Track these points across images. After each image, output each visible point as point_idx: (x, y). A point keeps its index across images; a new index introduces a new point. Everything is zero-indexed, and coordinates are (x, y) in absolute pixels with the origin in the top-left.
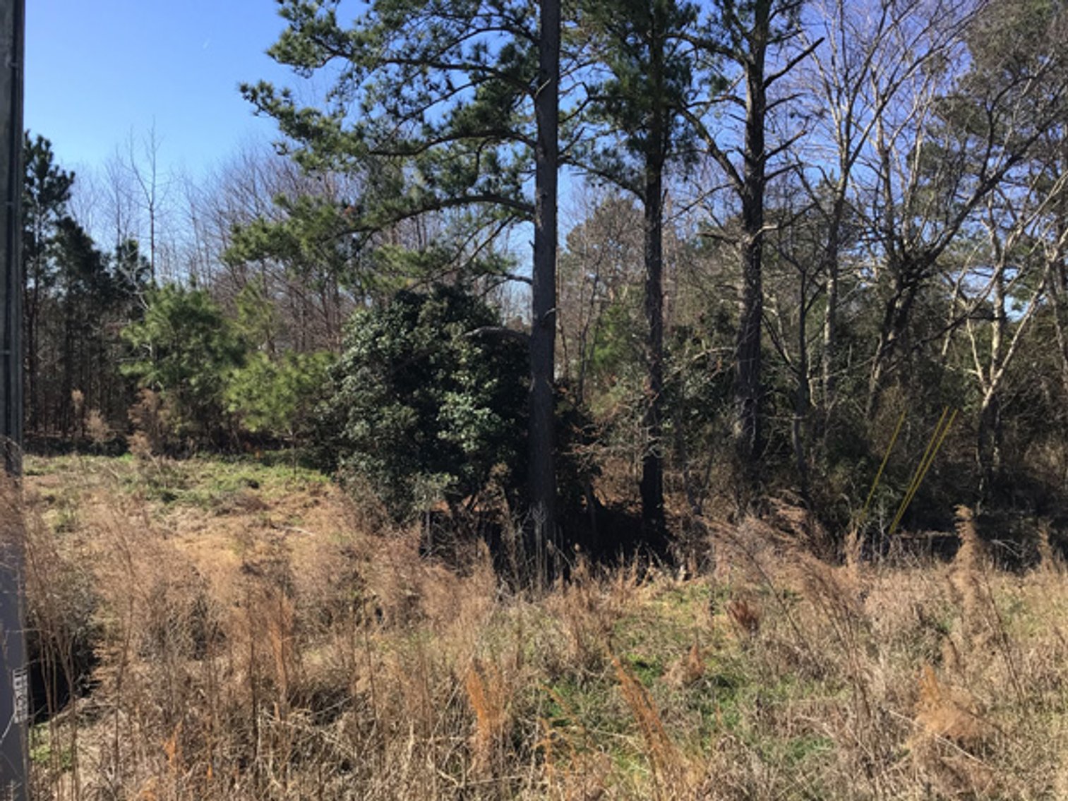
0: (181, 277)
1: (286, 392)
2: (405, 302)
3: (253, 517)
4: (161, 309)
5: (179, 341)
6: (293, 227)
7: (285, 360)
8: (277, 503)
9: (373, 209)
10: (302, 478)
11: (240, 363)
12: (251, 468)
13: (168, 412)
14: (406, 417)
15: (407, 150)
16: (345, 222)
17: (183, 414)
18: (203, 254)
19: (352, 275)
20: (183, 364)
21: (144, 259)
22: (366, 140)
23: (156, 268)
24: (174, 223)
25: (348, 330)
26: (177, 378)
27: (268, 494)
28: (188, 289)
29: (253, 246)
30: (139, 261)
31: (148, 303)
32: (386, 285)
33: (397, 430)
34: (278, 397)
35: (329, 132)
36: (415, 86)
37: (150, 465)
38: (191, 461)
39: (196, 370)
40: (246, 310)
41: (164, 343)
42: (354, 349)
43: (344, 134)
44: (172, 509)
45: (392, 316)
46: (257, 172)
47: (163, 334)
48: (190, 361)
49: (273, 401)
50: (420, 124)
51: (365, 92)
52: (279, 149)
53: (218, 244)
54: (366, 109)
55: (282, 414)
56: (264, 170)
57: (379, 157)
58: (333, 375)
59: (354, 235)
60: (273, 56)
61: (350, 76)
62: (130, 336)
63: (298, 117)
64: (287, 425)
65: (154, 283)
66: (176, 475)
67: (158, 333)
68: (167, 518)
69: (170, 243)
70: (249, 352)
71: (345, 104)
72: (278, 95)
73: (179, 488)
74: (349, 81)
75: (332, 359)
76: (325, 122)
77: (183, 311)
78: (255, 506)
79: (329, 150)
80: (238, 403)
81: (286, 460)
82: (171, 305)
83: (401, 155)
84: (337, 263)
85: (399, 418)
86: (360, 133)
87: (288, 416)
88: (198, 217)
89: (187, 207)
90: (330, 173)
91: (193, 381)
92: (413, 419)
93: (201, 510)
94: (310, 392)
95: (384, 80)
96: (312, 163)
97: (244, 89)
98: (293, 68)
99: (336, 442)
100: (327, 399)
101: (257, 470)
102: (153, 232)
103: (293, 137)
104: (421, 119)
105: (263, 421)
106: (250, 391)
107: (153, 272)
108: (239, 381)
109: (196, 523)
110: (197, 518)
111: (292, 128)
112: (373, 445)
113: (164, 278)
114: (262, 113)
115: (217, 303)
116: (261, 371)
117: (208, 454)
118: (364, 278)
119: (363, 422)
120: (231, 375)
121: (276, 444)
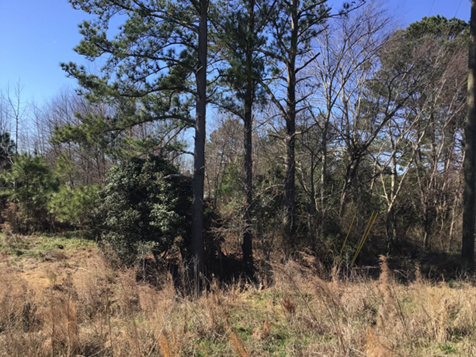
0: (30, 150)
1: (78, 203)
2: (135, 162)
3: (60, 263)
4: (20, 165)
5: (28, 180)
6: (84, 128)
7: (78, 189)
8: (72, 256)
9: (122, 120)
10: (84, 244)
11: (56, 190)
12: (60, 239)
13: (21, 213)
14: (135, 215)
15: (138, 95)
16: (108, 126)
17: (28, 214)
18: (41, 140)
19: (111, 150)
20: (29, 190)
21: (12, 141)
22: (119, 89)
23: (18, 146)
24: (28, 125)
25: (108, 175)
26: (26, 197)
27: (68, 252)
28: (33, 156)
29: (64, 136)
30: (10, 142)
31: (13, 162)
32: (127, 155)
33: (131, 221)
34: (74, 206)
35: (102, 85)
36: (142, 66)
37: (11, 237)
38: (31, 236)
39: (35, 193)
40: (61, 166)
41: (21, 180)
42: (111, 184)
43: (109, 87)
44: (21, 259)
45: (129, 169)
46: (68, 103)
47: (20, 176)
48: (33, 189)
49: (71, 208)
50: (144, 83)
51: (119, 68)
52: (78, 92)
53: (48, 136)
54: (119, 76)
55: (75, 214)
56: (71, 102)
57: (125, 97)
58: (100, 196)
59: (113, 132)
60: (76, 51)
61: (112, 61)
62: (4, 177)
63: (87, 78)
64: (78, 219)
65: (17, 153)
66: (24, 243)
67: (18, 176)
68: (18, 263)
69: (26, 134)
70: (61, 185)
71: (109, 73)
72: (78, 69)
73: (25, 249)
74: (111, 63)
75: (100, 188)
76: (100, 81)
77: (30, 166)
78: (61, 257)
79: (102, 93)
80: (54, 208)
81: (77, 236)
82: (25, 163)
83: (135, 96)
84: (104, 144)
85: (132, 216)
86: (116, 86)
87: (79, 215)
88: (39, 123)
89: (34, 118)
90: (102, 104)
91: (34, 198)
92: (138, 216)
93: (35, 259)
94: (89, 204)
95: (128, 63)
96: (93, 99)
97: (63, 65)
98: (86, 56)
99: (102, 227)
100: (97, 207)
101: (63, 240)
102: (17, 129)
103: (85, 87)
104: (145, 81)
105: (66, 217)
106: (61, 203)
107: (16, 147)
108: (56, 198)
109: (34, 265)
110: (33, 263)
111: (84, 83)
112: (119, 229)
113: (22, 150)
114: (71, 76)
115: (46, 162)
116: (66, 193)
117: (39, 233)
118: (117, 151)
119: (114, 218)
120: (52, 196)
121: (72, 228)
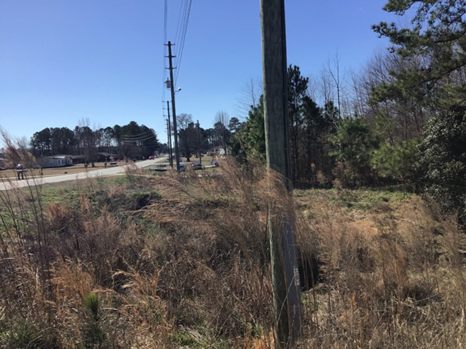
0: (351, 113)
1: (398, 158)
2: (455, 111)
3: (386, 214)
4: (343, 128)
5: (351, 140)
6: (398, 84)
7: (397, 145)
8: (397, 208)
9: (437, 69)
10: (407, 197)
11: (377, 147)
12: (384, 193)
13: (348, 171)
14: (458, 167)
15: (453, 37)
16: (423, 78)
17: (354, 171)
18: (360, 102)
19: (428, 102)
20: (353, 150)
21: (336, 108)
22: (432, 37)
23: (341, 112)
24: (348, 91)
25: (427, 128)
26: (351, 156)
27: (393, 204)
28: (354, 118)
29: (380, 95)
30: (334, 109)
31: (338, 126)
32: (445, 104)
33: (454, 173)
34: (394, 161)
35: (414, 37)
36: (456, 6)
37: (342, 192)
38: (358, 191)
39: (359, 152)
40: (379, 124)
41: (345, 142)
42: (430, 136)
43: (421, 37)
44: (351, 210)
45: (449, 118)
46: (382, 63)
47: (344, 138)
48: (356, 149)
49: (392, 163)
50: (460, 23)
51: (431, 15)
52: (390, 50)
53: (366, 97)
54: (431, 23)
55: (397, 168)
56: (385, 61)
57: (439, 44)
58: (420, 149)
59: (429, 83)
60: (386, 10)
61: (422, 9)
62: (332, 140)
63: (399, 34)
64: (399, 173)
65: (340, 117)
66: (352, 196)
67: (343, 138)
68: (350, 214)
69: (346, 100)
70: (381, 142)
71: (420, 23)
72: (389, 26)
73: (354, 201)
74: (422, 12)
75: (419, 142)
76: (411, 33)
77: (352, 128)
78: (387, 209)
79: (414, 46)
80: (377, 164)
81: (400, 189)
82: (348, 126)
83: (451, 40)
84: (420, 97)
85: (455, 168)
86: (429, 34)
87: (400, 169)
88: (357, 87)
89: (353, 83)
90: (415, 56)
91: (358, 157)
92: (462, 168)
93: (363, 211)
94: (410, 158)
95: (440, 6)
96: (406, 53)
97: (374, 27)
98: (395, 12)
99: (424, 180)
100: (418, 160)
101: (387, 194)
102: (338, 96)
103: (397, 44)
104: (460, 21)
105: (388, 172)
106: (382, 159)
107: (339, 113)
108: (377, 155)
109: (362, 216)
110: (361, 214)
111: (396, 40)
112: (442, 180)
113: (344, 115)
114: (382, 36)
115: (366, 123)
116: (386, 150)
117: (365, 187)
118: (434, 102)
119: (436, 170)
120: (373, 153)
121: (395, 182)
